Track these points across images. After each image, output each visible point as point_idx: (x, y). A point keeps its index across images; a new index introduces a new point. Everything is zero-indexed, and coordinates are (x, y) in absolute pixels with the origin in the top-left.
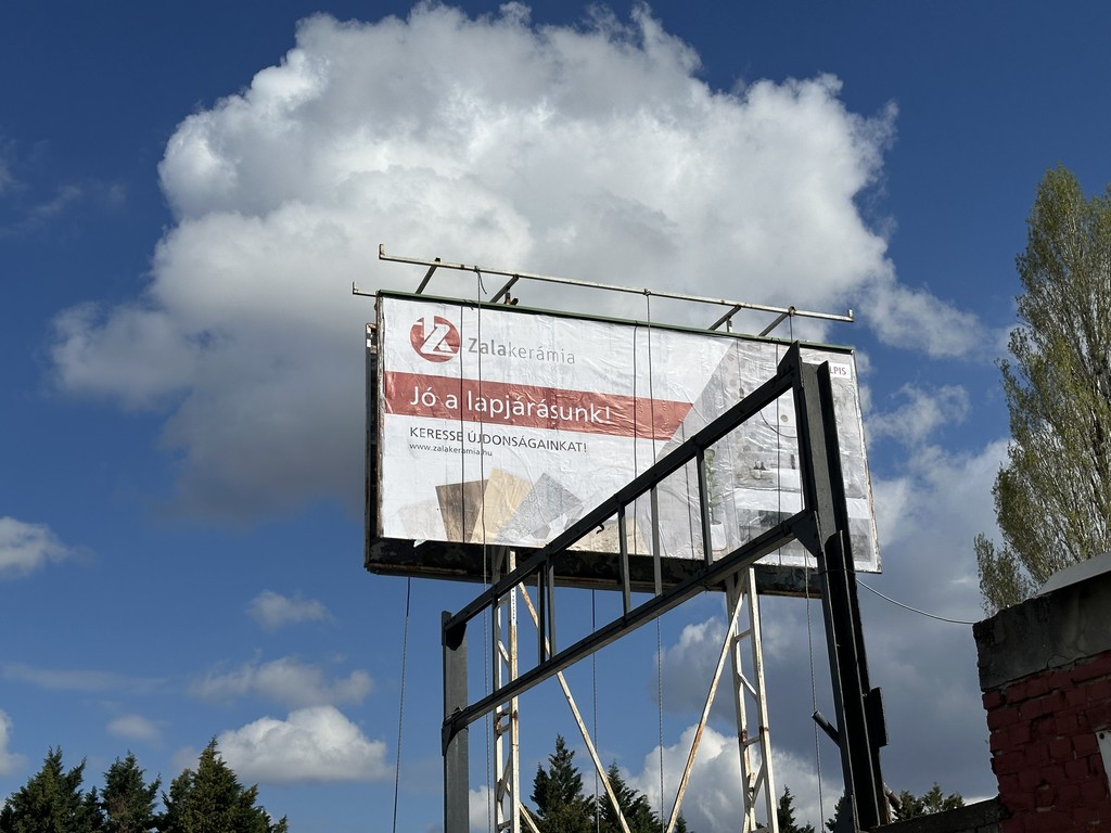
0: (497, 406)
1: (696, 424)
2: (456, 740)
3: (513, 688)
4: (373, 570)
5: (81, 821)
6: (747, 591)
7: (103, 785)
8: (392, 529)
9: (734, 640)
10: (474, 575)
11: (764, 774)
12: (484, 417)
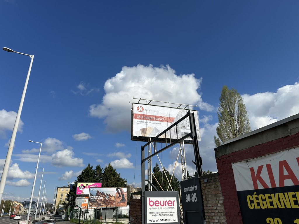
0: (148, 118)
1: (175, 121)
2: (143, 163)
3: (151, 156)
4: (132, 140)
5: (92, 173)
6: (183, 143)
7: (95, 168)
8: (134, 134)
9: (181, 150)
10: (145, 141)
11: (185, 168)
12: (147, 120)
